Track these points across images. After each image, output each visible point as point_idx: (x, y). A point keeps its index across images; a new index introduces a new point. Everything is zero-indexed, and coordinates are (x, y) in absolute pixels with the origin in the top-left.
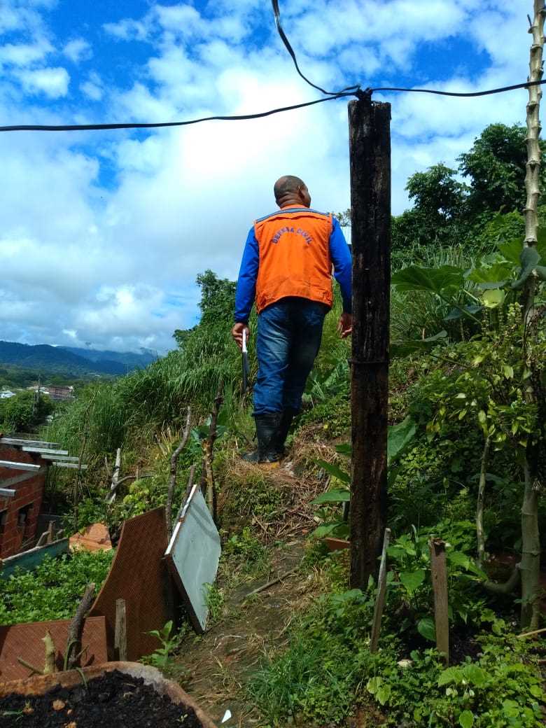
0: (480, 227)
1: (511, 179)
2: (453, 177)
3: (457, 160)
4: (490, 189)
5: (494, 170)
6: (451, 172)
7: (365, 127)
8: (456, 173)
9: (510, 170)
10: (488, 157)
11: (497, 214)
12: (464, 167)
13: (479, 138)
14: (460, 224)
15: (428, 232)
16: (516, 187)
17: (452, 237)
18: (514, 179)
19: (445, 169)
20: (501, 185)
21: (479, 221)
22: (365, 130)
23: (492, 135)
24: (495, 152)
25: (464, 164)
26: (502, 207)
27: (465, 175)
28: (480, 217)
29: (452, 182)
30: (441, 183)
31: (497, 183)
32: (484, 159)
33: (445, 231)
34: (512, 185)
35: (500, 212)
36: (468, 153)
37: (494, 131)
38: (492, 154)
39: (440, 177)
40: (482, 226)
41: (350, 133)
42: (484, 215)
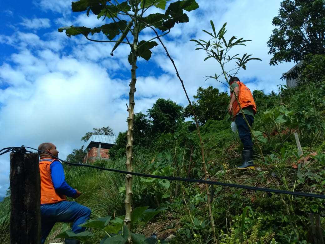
0: (157, 138)
1: (167, 120)
2: (146, 118)
3: (147, 111)
4: (160, 123)
5: (161, 116)
6: (145, 116)
7: (19, 168)
8: (147, 116)
9: (167, 116)
10: (159, 111)
11: (163, 134)
12: (150, 114)
13: (155, 103)
14: (149, 136)
15: (137, 139)
16: (170, 123)
17: (146, 142)
18: (169, 120)
19: (142, 114)
20: (164, 122)
21: (157, 136)
22: (19, 170)
23: (159, 102)
24: (161, 109)
25: (150, 113)
26: (164, 131)
27: (150, 117)
28: (157, 134)
29: (145, 120)
30: (141, 120)
31: (163, 121)
32: (157, 112)
33: (143, 139)
34: (168, 122)
35: (164, 133)
36: (151, 109)
37: (160, 101)
38: (160, 110)
39: (141, 118)
40: (158, 138)
41: (11, 170)
42: (158, 134)
